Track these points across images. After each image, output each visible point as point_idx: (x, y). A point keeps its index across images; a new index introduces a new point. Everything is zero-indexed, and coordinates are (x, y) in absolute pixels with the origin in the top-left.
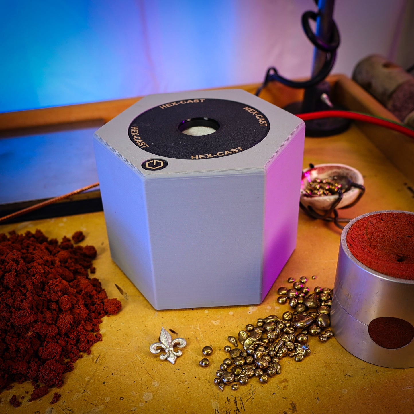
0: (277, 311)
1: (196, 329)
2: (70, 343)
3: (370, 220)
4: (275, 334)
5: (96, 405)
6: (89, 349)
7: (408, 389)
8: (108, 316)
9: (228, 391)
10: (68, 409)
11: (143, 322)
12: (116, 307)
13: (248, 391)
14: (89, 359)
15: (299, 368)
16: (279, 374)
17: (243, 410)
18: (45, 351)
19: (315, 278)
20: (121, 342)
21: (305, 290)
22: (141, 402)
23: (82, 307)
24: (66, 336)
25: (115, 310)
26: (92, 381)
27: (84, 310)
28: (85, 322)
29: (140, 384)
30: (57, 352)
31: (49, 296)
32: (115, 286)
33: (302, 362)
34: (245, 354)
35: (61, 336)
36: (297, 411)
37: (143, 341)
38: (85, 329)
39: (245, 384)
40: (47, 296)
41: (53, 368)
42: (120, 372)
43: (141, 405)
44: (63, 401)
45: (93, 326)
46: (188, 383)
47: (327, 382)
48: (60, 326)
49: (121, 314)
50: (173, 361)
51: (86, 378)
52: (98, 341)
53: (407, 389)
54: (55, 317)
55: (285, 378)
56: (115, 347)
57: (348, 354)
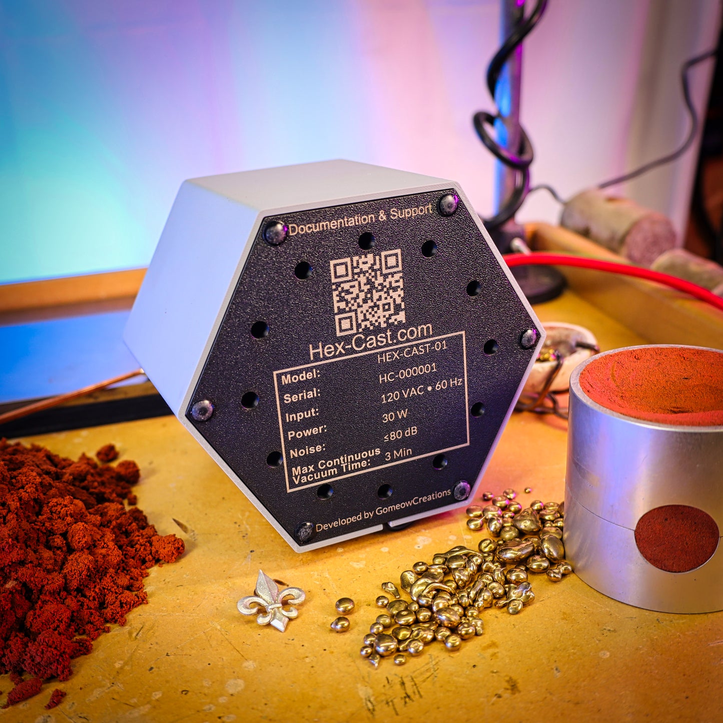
0: (467, 542)
1: (322, 576)
2: (87, 605)
3: (616, 358)
4: (466, 573)
5: (134, 707)
6: (122, 616)
7: (720, 643)
8: (159, 566)
9: (387, 668)
10: (80, 715)
11: (224, 571)
12: (175, 548)
13: (426, 666)
14: (124, 633)
15: (516, 624)
16: (481, 635)
17: (417, 696)
18: (39, 617)
19: (529, 492)
20: (183, 604)
21: (515, 508)
22: (222, 695)
23: (111, 544)
24: (80, 594)
25: (173, 553)
26: (127, 668)
27: (114, 550)
28: (116, 572)
29: (219, 666)
30: (62, 620)
31: (49, 523)
32: (173, 521)
33: (521, 615)
34: (415, 607)
35: (71, 594)
36: (519, 692)
37: (225, 600)
38: (117, 582)
39: (418, 654)
40: (46, 525)
41: (53, 642)
42: (182, 650)
43: (222, 700)
44: (71, 703)
45: (131, 581)
46: (312, 659)
47: (570, 643)
48: (68, 572)
49: (184, 561)
50: (282, 628)
51: (117, 663)
52: (141, 604)
53: (717, 644)
54: (59, 559)
55: (492, 641)
56: (173, 612)
57: (602, 597)
